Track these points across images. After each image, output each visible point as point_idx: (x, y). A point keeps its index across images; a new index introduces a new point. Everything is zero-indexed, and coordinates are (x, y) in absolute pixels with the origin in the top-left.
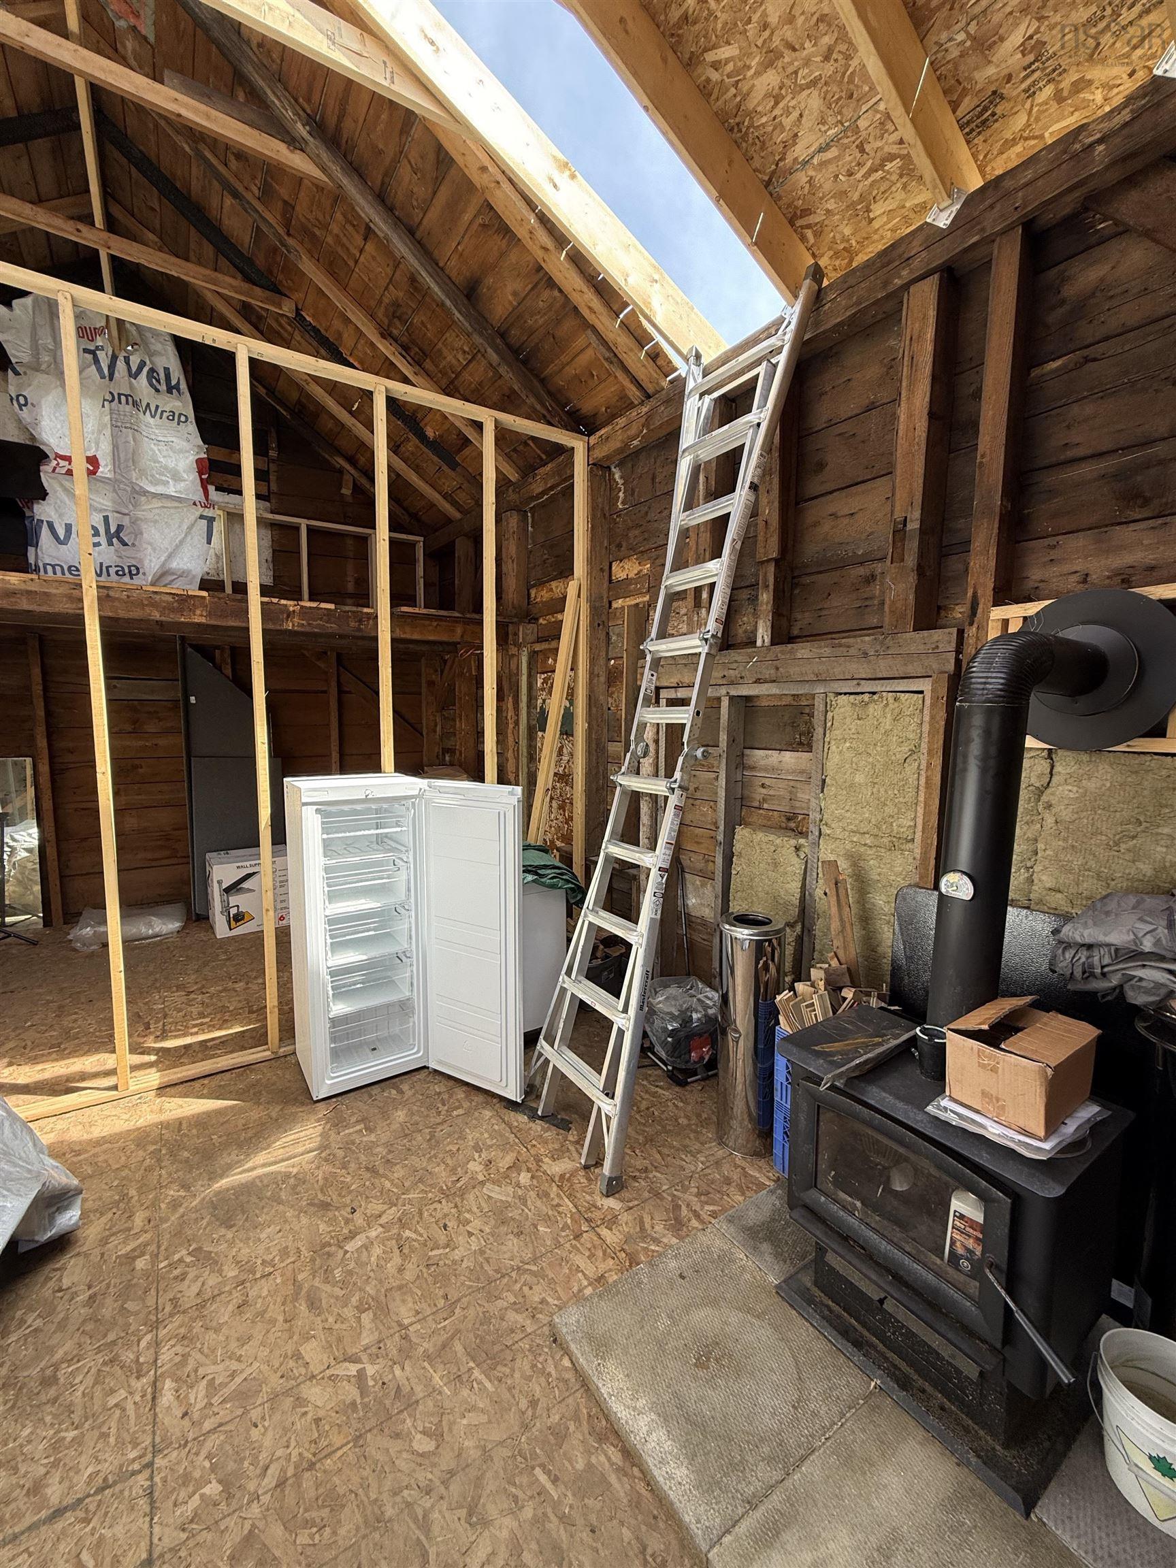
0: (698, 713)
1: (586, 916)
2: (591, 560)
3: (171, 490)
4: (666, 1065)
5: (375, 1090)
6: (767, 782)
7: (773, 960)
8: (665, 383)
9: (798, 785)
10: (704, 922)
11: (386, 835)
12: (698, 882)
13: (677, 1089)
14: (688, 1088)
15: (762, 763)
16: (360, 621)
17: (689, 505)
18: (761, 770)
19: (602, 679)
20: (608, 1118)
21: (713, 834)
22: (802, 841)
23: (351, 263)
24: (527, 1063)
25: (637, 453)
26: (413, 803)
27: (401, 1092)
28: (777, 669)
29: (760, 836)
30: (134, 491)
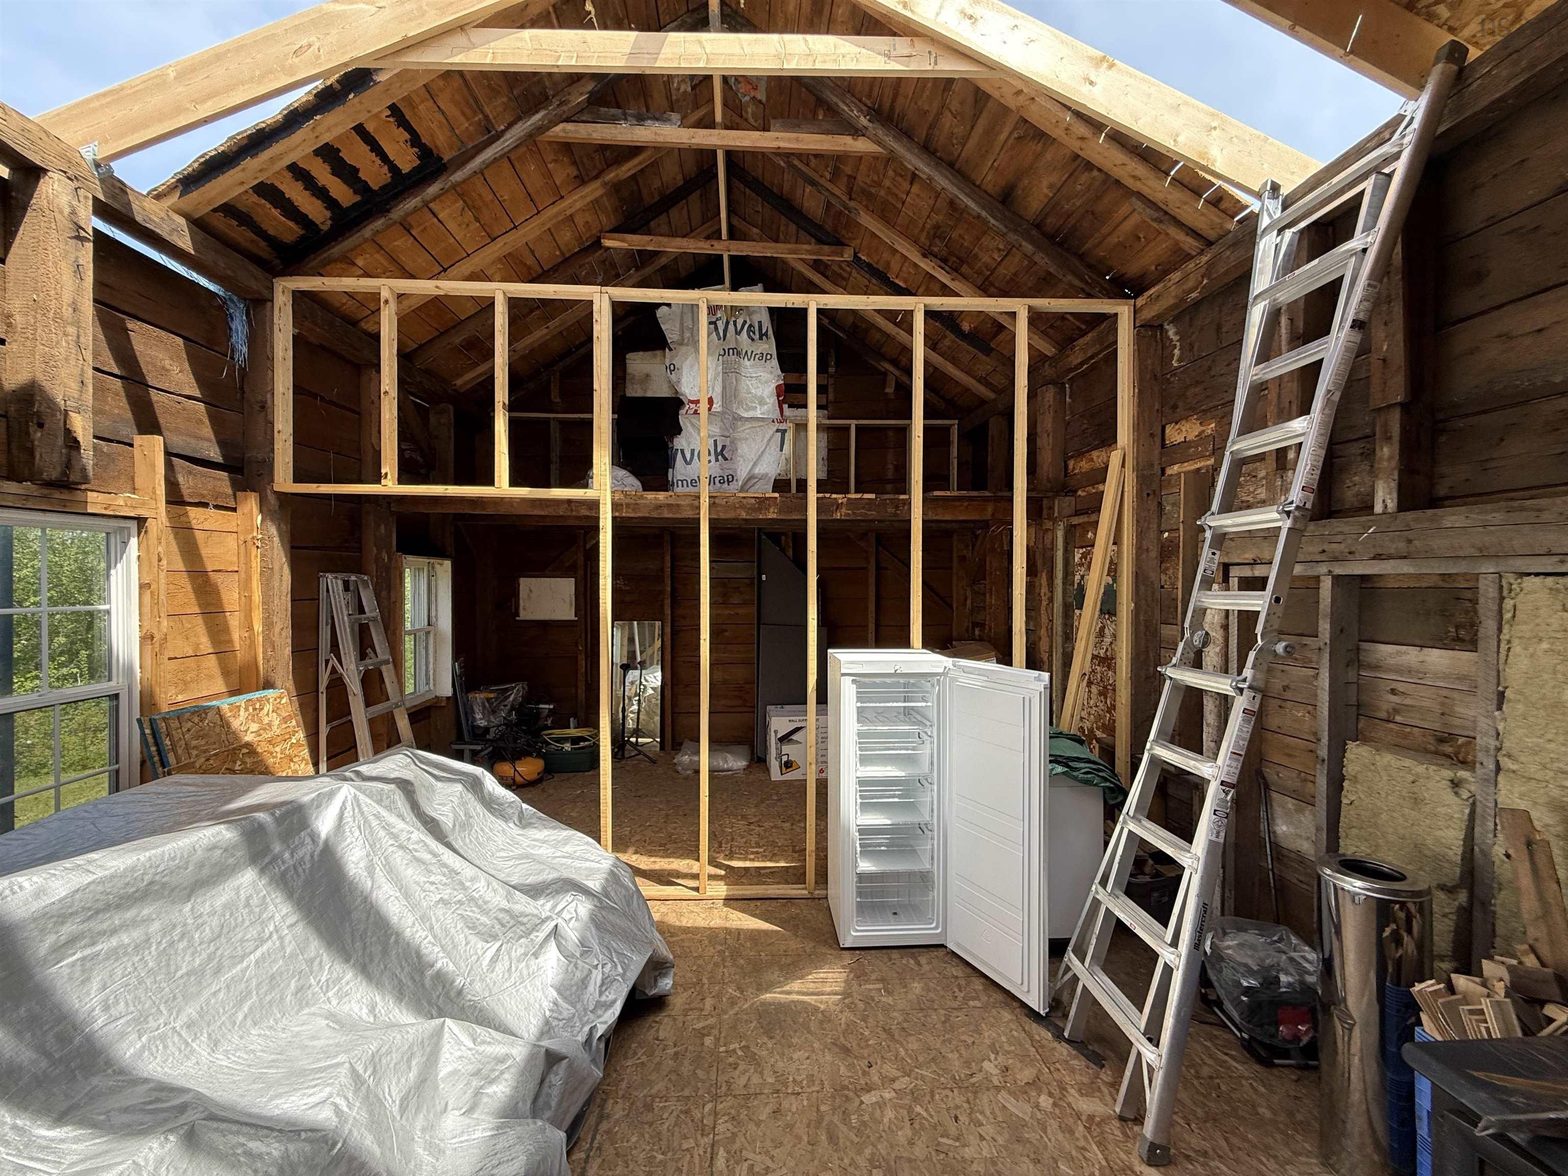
0: (1277, 600)
1: (1125, 822)
2: (1138, 426)
3: (758, 414)
4: (1240, 1030)
5: (895, 954)
6: (1400, 687)
7: (1409, 931)
8: (1232, 226)
9: (1456, 695)
10: (1301, 859)
11: (912, 708)
12: (1290, 803)
13: (1257, 1067)
14: (1275, 1071)
15: (1392, 661)
16: (897, 507)
17: (1265, 355)
18: (1389, 670)
19: (1154, 554)
20: (1151, 1069)
21: (1312, 746)
22: (1463, 774)
23: (899, 205)
24: (1052, 973)
25: (1197, 304)
26: (938, 681)
27: (918, 963)
28: (1410, 541)
29: (1388, 759)
30: (734, 419)
